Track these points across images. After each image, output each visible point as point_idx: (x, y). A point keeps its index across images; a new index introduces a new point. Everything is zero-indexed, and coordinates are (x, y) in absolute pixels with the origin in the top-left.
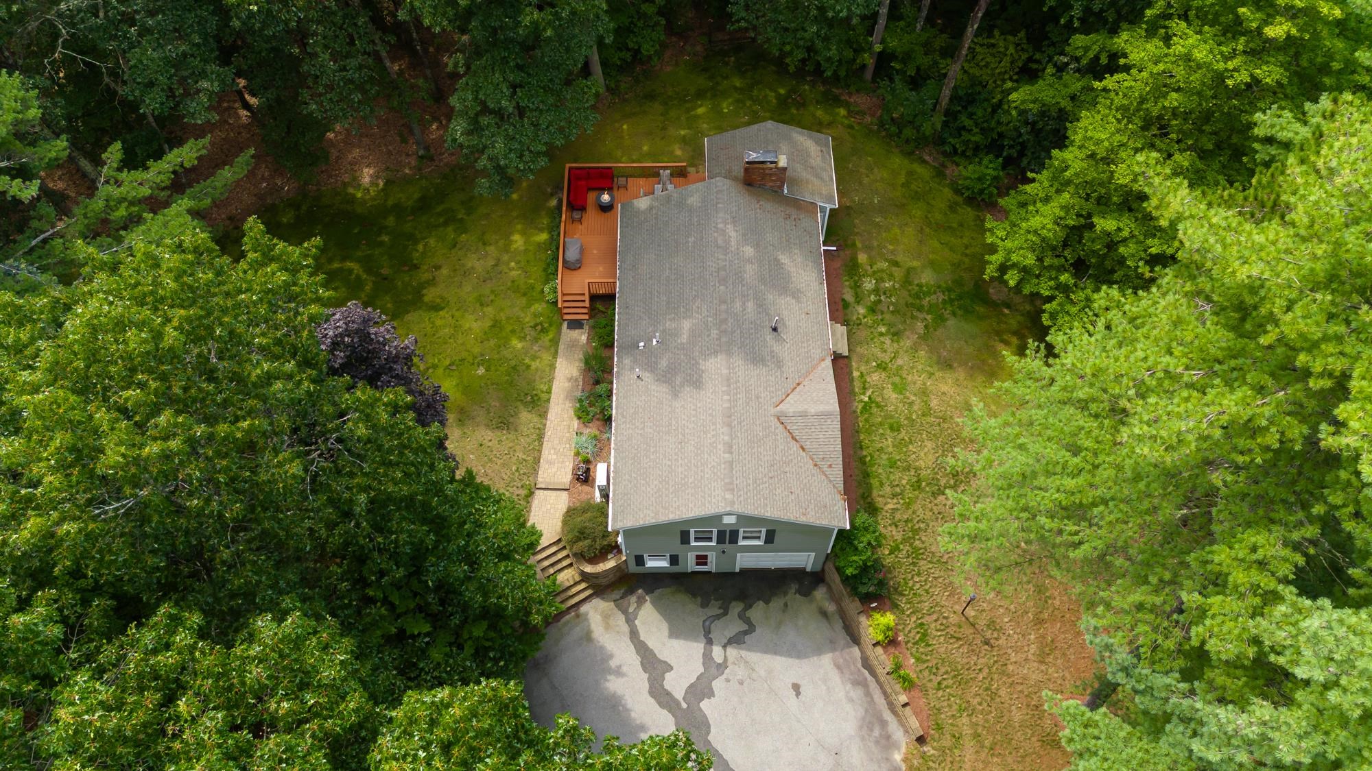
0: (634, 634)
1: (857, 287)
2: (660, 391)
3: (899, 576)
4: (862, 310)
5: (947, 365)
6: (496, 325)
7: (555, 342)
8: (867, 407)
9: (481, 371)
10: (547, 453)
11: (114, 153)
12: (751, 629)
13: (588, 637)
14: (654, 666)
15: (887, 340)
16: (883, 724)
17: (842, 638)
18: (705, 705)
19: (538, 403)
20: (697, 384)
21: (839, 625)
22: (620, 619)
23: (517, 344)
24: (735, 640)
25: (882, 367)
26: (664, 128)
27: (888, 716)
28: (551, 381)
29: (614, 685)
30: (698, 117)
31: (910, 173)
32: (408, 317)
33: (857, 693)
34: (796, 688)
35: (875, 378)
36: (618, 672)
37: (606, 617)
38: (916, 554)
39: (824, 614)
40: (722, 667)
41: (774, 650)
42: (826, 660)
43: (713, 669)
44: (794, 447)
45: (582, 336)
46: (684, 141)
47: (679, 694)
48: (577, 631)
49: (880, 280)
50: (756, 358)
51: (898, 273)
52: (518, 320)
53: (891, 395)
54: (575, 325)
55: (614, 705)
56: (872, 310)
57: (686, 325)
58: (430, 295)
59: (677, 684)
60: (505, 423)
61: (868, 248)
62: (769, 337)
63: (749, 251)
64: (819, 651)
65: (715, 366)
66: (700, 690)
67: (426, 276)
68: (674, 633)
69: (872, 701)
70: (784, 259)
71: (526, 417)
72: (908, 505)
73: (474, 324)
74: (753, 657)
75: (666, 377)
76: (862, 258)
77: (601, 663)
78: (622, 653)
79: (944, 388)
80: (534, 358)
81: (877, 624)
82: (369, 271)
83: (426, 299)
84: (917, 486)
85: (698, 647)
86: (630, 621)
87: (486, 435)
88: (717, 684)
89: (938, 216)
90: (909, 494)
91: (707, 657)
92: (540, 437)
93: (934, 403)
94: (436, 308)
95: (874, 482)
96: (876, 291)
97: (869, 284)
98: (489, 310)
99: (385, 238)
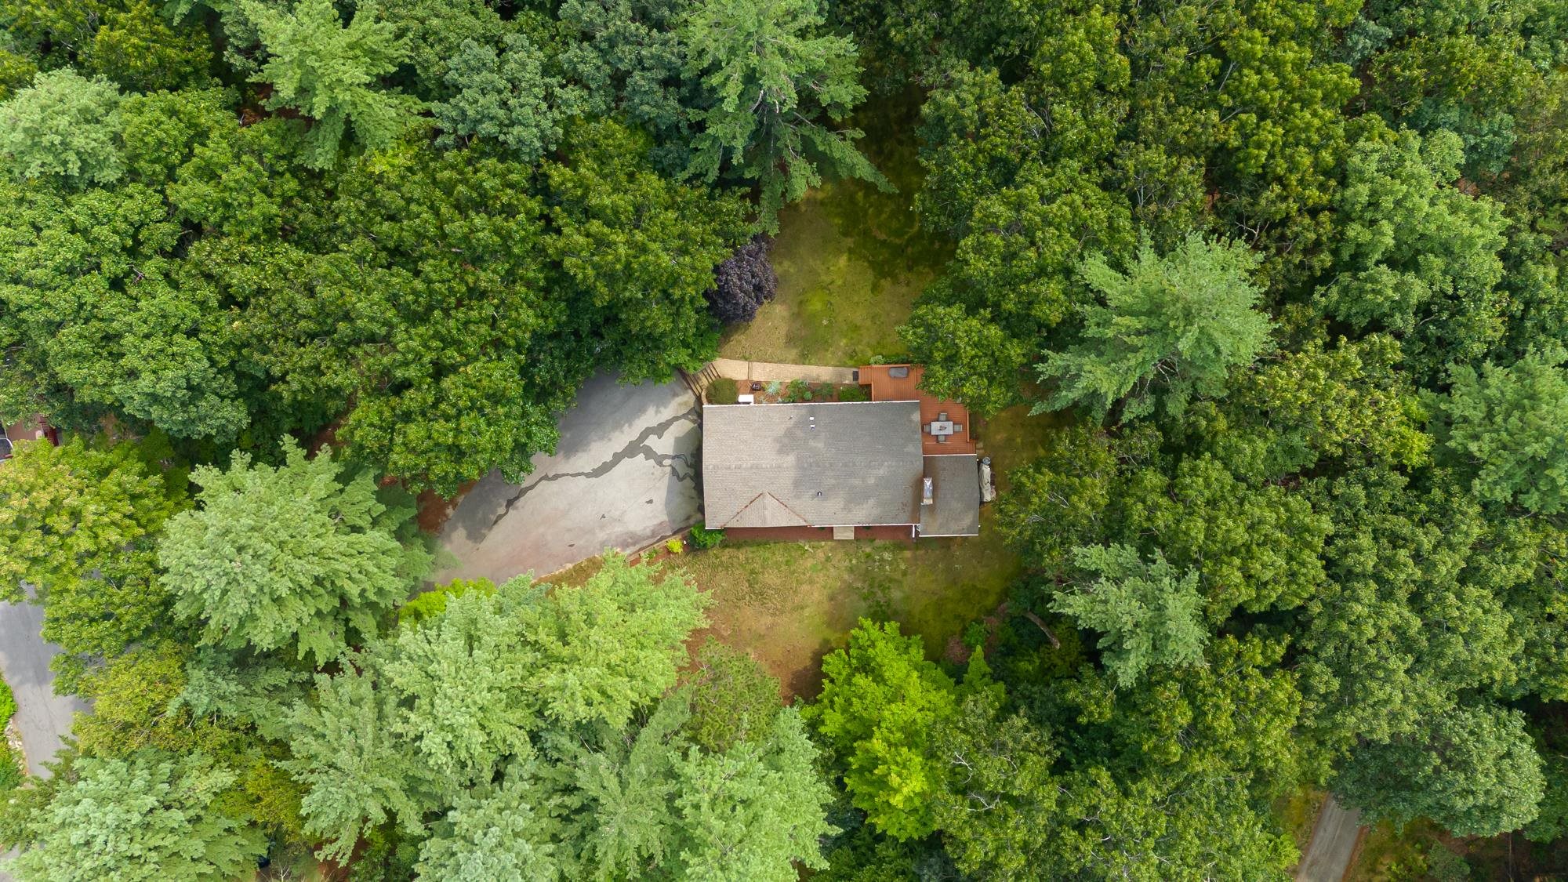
0: (676, 418)
1: (885, 549)
2: (781, 430)
3: (702, 557)
4: (868, 550)
5: (832, 598)
6: (856, 328)
7: (844, 365)
8: (800, 548)
9: (825, 322)
10: (769, 366)
11: (859, 134)
12: (681, 479)
13: (675, 395)
14: (660, 430)
15: (847, 563)
16: (634, 544)
17: (677, 527)
18: (642, 456)
19: (803, 359)
20: (780, 451)
21: (682, 525)
22: (685, 411)
23: (843, 342)
24: (674, 471)
25: (828, 559)
26: (1022, 425)
27: (638, 547)
28: (816, 364)
29: (651, 411)
30: (1035, 448)
31: (986, 592)
32: (870, 271)
33: (648, 532)
34: (650, 502)
35: (820, 554)
36: (657, 412)
37: (686, 403)
38: (714, 567)
39: (688, 518)
40: (660, 464)
41: (669, 492)
42: (665, 518)
43: (660, 460)
44: (747, 502)
45: (848, 380)
46: (1010, 440)
47: (647, 442)
48: (678, 389)
49: (890, 563)
50: (797, 484)
51: (898, 576)
52: (860, 342)
53: (809, 563)
54: (856, 376)
55: (642, 410)
56: (868, 556)
57: (820, 445)
58: (886, 283)
59: (652, 441)
60: (791, 340)
61: (915, 558)
62: (813, 491)
63: (872, 481)
64: (669, 514)
65: (790, 459)
66: (649, 453)
67: (902, 277)
68: (678, 440)
69: (644, 539)
70: (871, 502)
71: (794, 353)
72: (741, 565)
73: (859, 316)
74: (666, 480)
75: (789, 434)
76: (908, 554)
77: (661, 403)
78: (666, 414)
79: (816, 594)
80: (833, 353)
81: (676, 545)
82: (911, 239)
83: (883, 281)
84: (752, 572)
85: (670, 452)
86: (684, 416)
87: (783, 329)
88: (652, 461)
89: (950, 606)
90: (748, 567)
91: (666, 457)
92: (780, 361)
93: (806, 587)
94: (875, 288)
95: (754, 549)
96: (882, 560)
97: (887, 556)
98: (868, 323)
99: (937, 245)
